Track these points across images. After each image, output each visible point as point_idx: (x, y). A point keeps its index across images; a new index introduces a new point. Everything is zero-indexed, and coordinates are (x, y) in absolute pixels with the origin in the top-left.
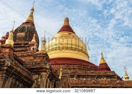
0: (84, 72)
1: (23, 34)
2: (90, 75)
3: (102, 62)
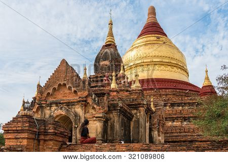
1: (107, 63)
2: (188, 103)
3: (206, 83)
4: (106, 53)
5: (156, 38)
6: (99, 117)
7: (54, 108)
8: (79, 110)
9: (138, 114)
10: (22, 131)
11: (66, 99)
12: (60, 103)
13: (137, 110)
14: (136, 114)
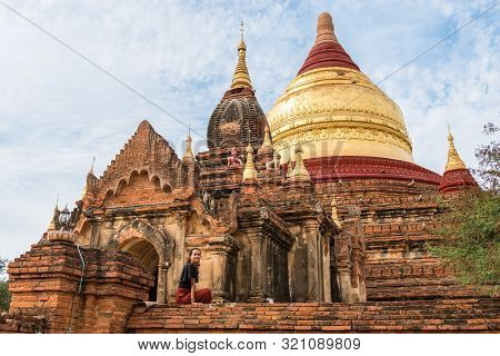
0: (397, 199)
1: (235, 126)
2: (416, 209)
3: (453, 165)
4: (233, 106)
5: (335, 74)
6: (217, 243)
7: (120, 223)
8: (173, 227)
9: (304, 236)
10: (49, 276)
11: (147, 205)
12: (134, 213)
13: (301, 225)
14: (299, 235)
